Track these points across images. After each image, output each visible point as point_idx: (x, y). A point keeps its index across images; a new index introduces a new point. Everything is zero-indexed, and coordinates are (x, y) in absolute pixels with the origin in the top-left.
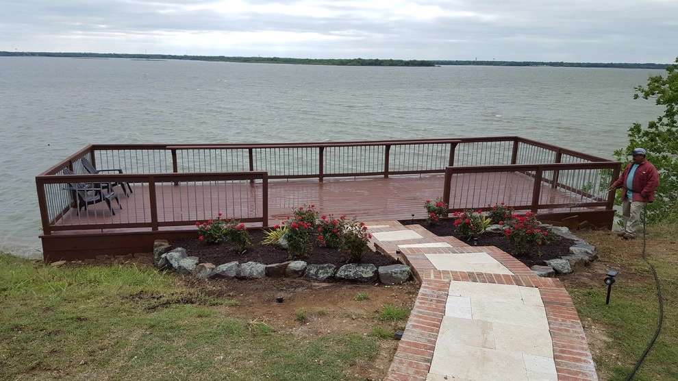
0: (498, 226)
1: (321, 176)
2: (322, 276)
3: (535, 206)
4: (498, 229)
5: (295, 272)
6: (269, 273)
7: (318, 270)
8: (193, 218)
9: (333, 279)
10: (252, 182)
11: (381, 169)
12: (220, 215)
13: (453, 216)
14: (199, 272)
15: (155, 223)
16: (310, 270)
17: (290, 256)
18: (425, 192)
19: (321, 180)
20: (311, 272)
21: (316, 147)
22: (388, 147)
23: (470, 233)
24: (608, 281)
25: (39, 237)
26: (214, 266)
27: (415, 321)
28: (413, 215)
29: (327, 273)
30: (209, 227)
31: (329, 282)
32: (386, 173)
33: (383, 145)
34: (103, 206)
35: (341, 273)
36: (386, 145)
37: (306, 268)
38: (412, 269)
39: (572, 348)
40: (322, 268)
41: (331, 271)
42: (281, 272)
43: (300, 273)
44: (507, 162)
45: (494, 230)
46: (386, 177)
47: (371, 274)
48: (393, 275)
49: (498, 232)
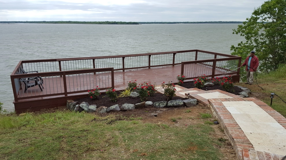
0: (209, 83)
1: (124, 69)
2: (161, 106)
3: (213, 75)
4: (209, 84)
5: (150, 105)
6: (137, 107)
7: (159, 104)
8: (86, 89)
9: (166, 107)
10: (95, 74)
11: (147, 65)
12: (97, 87)
13: (193, 80)
14: (100, 110)
15: (66, 93)
16: (155, 104)
17: (142, 100)
18: (168, 73)
19: (124, 71)
20: (157, 105)
21: (121, 57)
22: (150, 56)
23: (201, 86)
24: (272, 97)
25: (13, 103)
26: (107, 108)
27: (223, 116)
28: (172, 82)
29: (164, 104)
30: (93, 92)
31: (165, 108)
32: (149, 67)
33: (148, 55)
34: (37, 87)
35: (170, 104)
36: (149, 55)
37: (153, 104)
38: (197, 99)
39: (281, 119)
40: (161, 103)
41: (165, 104)
42: (143, 106)
43: (152, 106)
44: (194, 60)
45: (207, 84)
46: (149, 68)
47: (182, 103)
48: (191, 103)
49: (209, 85)
